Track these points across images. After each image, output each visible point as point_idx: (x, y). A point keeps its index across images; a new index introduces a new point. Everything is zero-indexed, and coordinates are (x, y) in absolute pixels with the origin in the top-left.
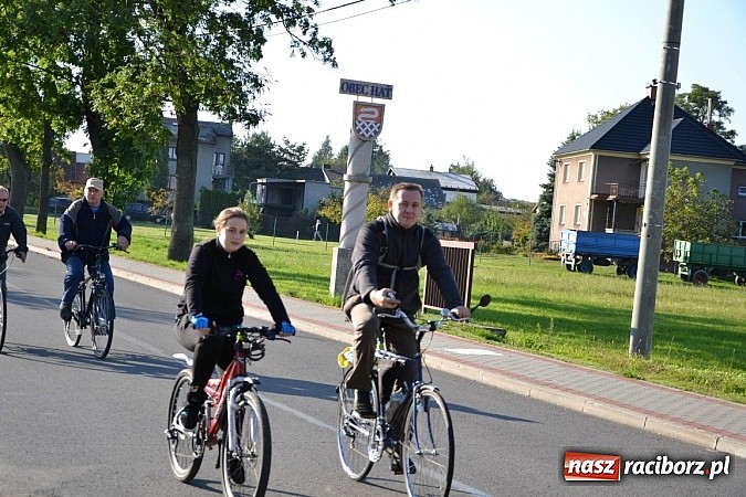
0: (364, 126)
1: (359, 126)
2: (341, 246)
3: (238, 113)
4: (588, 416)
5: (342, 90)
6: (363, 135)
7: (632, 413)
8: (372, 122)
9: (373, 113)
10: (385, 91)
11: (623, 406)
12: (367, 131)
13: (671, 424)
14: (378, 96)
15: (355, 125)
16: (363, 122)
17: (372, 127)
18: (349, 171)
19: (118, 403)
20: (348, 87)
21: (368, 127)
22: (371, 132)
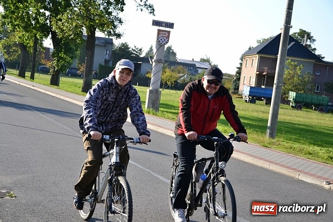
0: (161, 40)
1: (160, 39)
2: (151, 88)
3: (112, 33)
4: (246, 163)
5: (153, 24)
6: (161, 43)
7: (264, 162)
8: (165, 38)
9: (165, 34)
10: (171, 25)
11: (261, 159)
12: (163, 42)
13: (280, 167)
14: (167, 27)
15: (158, 39)
16: (161, 38)
17: (165, 40)
18: (155, 58)
19: (47, 151)
20: (156, 23)
21: (163, 40)
22: (164, 42)
